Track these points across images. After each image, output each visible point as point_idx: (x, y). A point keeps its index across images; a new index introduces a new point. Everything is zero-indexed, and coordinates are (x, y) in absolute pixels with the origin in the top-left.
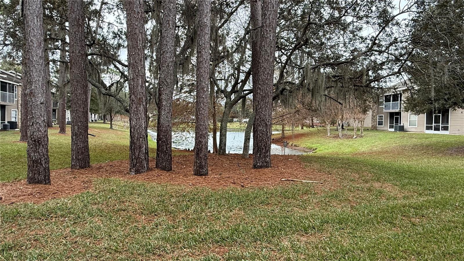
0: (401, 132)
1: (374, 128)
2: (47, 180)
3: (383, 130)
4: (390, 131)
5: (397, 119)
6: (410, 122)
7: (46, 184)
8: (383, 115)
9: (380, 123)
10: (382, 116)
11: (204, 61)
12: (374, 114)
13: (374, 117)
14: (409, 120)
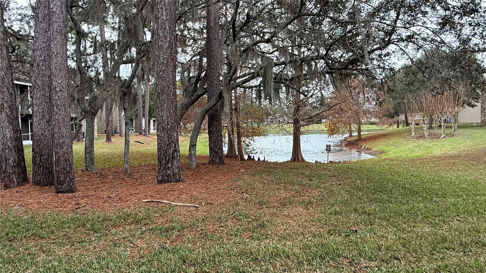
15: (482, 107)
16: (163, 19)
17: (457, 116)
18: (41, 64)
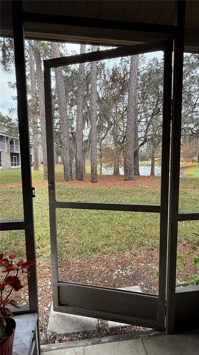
16: (132, 112)
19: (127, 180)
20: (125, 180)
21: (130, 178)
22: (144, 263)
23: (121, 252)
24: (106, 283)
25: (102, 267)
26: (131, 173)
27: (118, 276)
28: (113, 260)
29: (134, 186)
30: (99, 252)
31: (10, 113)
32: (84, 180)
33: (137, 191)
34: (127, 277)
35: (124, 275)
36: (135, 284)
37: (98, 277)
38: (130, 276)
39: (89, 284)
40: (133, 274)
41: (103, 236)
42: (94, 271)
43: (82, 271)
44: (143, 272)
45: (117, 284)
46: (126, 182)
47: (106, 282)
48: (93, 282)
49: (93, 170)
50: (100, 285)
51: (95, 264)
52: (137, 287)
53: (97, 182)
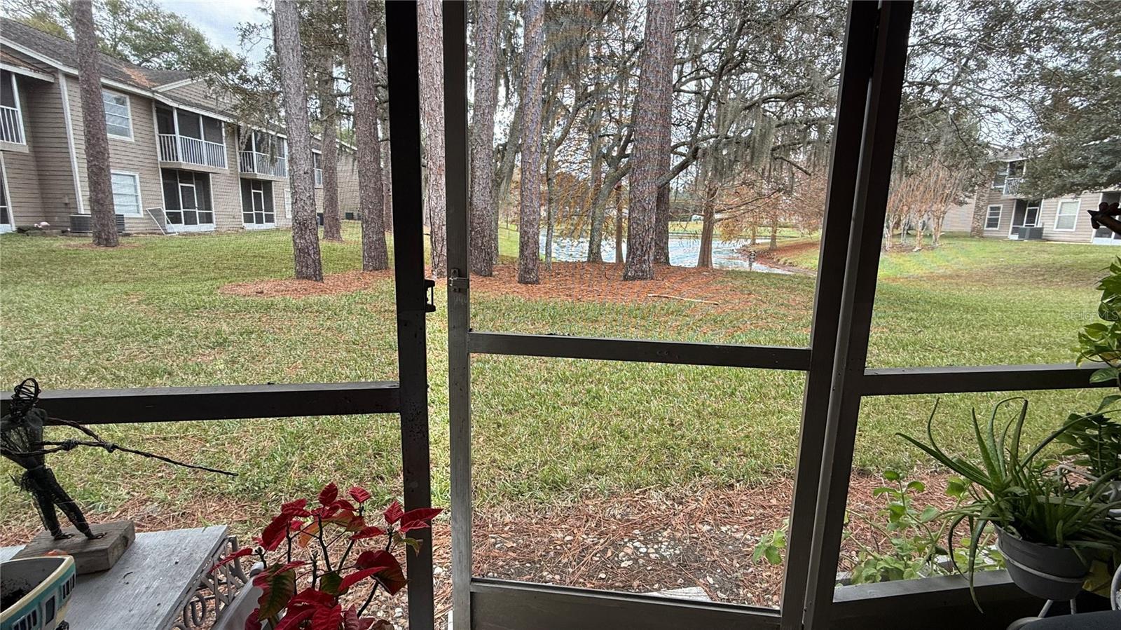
0: (1034, 242)
1: (977, 234)
2: (318, 276)
3: (998, 238)
4: (1012, 241)
5: (1032, 216)
6: (1059, 219)
7: (316, 280)
8: (1001, 206)
9: (993, 223)
10: (998, 208)
11: (531, 104)
12: (982, 203)
13: (981, 208)
14: (1057, 215)
15: (977, 206)
16: (657, 58)
17: (943, 218)
18: (486, 111)
19: (633, 278)
20: (626, 278)
21: (643, 272)
22: (709, 524)
23: (637, 491)
24: (601, 579)
25: (585, 536)
26: (646, 258)
27: (636, 561)
28: (614, 515)
29: (656, 299)
30: (570, 491)
31: (242, 40)
32: (493, 273)
33: (668, 314)
34: (662, 561)
35: (653, 556)
36: (690, 583)
37: (575, 563)
38: (673, 561)
39: (550, 584)
40: (679, 555)
41: (577, 444)
42: (561, 545)
43: (526, 546)
44: (710, 550)
45: (636, 583)
46: (629, 283)
47: (603, 576)
48: (561, 576)
49: (528, 243)
50: (585, 585)
51: (563, 526)
52: (694, 590)
53: (537, 282)
